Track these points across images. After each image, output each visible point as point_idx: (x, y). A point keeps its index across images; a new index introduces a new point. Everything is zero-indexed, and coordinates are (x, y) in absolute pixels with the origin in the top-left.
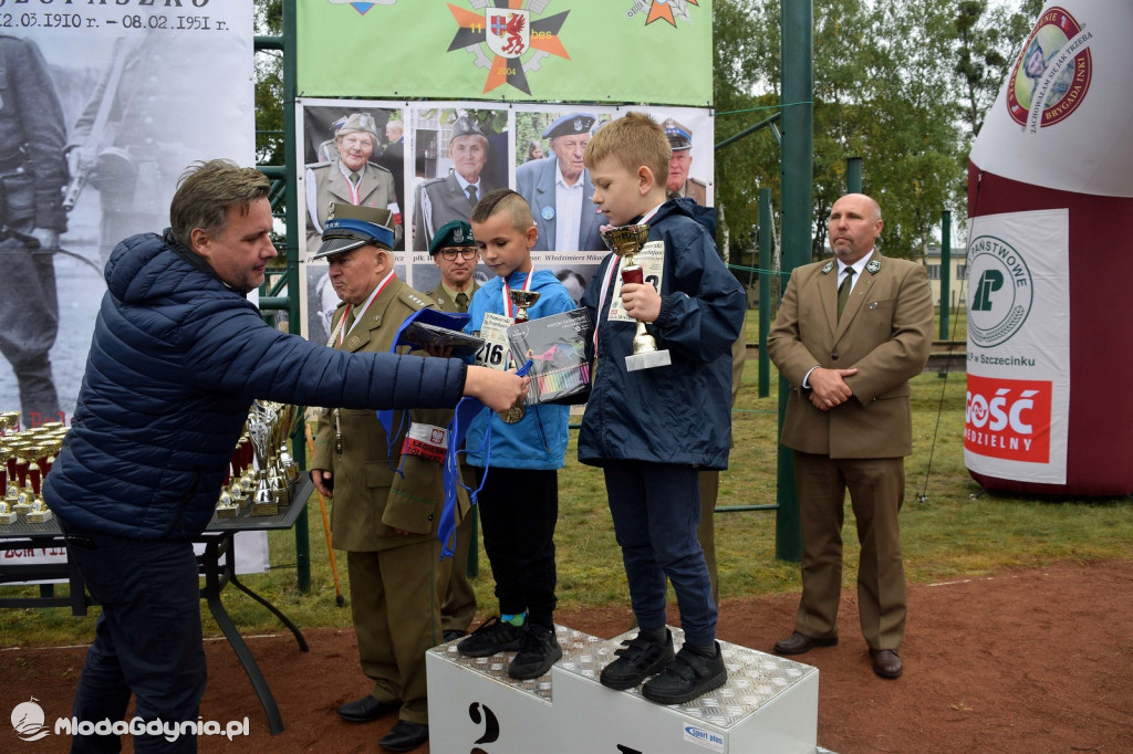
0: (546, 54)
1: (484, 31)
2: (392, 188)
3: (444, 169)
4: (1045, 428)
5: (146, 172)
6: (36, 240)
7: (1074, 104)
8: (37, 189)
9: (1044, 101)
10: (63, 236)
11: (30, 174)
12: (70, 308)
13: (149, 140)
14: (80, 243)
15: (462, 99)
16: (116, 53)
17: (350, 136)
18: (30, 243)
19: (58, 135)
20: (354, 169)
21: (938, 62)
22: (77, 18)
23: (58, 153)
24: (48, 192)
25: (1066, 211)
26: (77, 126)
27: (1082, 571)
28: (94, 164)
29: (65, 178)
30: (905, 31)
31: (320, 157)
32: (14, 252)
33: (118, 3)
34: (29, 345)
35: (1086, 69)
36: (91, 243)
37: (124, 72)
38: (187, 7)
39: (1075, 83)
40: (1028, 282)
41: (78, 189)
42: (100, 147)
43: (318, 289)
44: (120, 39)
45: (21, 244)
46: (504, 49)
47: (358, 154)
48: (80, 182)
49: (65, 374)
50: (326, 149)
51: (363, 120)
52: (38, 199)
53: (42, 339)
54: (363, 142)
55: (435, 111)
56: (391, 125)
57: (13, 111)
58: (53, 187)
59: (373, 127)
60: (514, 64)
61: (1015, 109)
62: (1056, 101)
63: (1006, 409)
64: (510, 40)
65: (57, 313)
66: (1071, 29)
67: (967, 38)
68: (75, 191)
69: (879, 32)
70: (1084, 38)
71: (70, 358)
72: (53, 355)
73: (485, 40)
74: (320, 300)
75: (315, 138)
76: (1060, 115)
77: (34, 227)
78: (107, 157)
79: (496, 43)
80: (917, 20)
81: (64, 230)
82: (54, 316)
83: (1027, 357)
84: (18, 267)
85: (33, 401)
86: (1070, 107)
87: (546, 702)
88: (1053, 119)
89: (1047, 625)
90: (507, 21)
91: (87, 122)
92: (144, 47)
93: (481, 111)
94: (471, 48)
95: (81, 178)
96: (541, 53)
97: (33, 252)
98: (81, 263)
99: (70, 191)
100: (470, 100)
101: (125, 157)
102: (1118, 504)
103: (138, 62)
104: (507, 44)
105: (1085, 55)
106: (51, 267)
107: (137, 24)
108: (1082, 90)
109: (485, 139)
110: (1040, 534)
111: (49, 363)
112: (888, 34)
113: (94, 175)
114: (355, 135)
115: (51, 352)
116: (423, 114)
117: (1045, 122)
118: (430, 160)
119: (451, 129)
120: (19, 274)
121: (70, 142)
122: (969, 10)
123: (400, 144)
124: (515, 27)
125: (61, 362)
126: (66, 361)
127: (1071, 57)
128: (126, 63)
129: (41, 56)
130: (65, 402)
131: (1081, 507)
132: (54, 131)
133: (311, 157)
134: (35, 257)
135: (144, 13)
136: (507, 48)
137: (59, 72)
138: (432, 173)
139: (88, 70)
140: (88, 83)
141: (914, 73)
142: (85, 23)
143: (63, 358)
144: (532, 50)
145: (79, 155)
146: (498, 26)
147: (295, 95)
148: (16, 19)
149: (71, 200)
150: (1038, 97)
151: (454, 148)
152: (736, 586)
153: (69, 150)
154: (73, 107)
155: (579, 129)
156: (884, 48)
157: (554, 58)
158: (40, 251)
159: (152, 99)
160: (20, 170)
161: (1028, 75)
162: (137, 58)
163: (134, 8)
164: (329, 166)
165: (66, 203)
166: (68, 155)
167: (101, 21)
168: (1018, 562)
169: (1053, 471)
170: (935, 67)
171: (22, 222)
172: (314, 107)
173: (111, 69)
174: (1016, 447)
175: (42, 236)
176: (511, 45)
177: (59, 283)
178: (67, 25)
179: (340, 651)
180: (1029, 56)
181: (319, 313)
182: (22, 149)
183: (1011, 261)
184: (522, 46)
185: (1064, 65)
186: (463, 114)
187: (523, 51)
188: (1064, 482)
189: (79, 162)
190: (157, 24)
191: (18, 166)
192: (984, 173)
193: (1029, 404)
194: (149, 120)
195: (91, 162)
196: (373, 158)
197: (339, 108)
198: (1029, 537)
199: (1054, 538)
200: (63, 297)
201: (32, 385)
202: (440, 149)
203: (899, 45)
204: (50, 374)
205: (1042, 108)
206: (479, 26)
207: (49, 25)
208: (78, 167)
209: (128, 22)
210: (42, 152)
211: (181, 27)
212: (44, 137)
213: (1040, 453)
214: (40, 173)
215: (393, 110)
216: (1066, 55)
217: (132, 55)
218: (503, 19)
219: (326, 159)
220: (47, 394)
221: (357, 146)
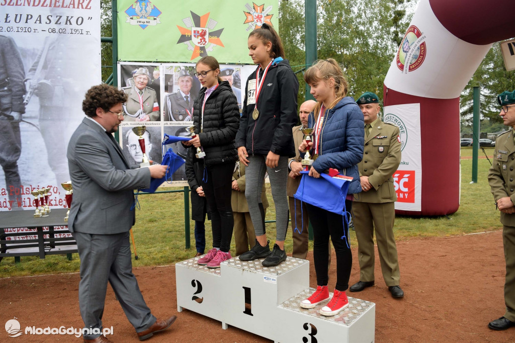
0: (215, 45)
1: (191, 36)
2: (155, 97)
3: (176, 89)
4: (413, 189)
5: (58, 90)
6: (12, 116)
7: (420, 63)
8: (13, 96)
9: (409, 61)
10: (23, 115)
11: (10, 90)
12: (26, 143)
13: (59, 77)
14: (31, 118)
15: (183, 62)
16: (45, 43)
17: (139, 77)
18: (10, 118)
19: (22, 75)
20: (141, 89)
21: (385, 37)
22: (29, 29)
23: (21, 82)
24: (17, 97)
25: (419, 104)
26: (30, 71)
27: (421, 241)
28: (36, 87)
29: (25, 92)
30: (371, 23)
31: (127, 84)
32: (3, 121)
33: (46, 23)
34: (9, 159)
35: (424, 50)
36: (35, 118)
37: (49, 50)
38: (74, 26)
39: (420, 55)
40: (405, 132)
41: (30, 96)
42: (39, 80)
43: (127, 136)
44: (47, 37)
45: (6, 118)
46: (199, 43)
47: (142, 83)
48: (30, 93)
49: (23, 170)
50: (129, 81)
51: (144, 70)
52: (13, 100)
53: (14, 156)
54: (144, 79)
55: (172, 67)
56: (155, 72)
57: (3, 65)
58: (19, 95)
59: (148, 73)
60: (203, 49)
61: (399, 64)
62: (414, 61)
63: (398, 182)
64: (201, 40)
65: (20, 145)
66: (418, 34)
67: (397, 26)
68: (29, 97)
69: (359, 24)
70: (423, 38)
71: (26, 164)
72: (19, 163)
73: (191, 39)
74: (127, 140)
75: (125, 77)
76: (416, 67)
77: (12, 111)
78: (41, 84)
79: (196, 41)
80: (376, 18)
81: (24, 112)
82: (19, 147)
83: (405, 161)
84: (5, 127)
85: (10, 181)
86: (419, 64)
87: (219, 276)
88: (413, 68)
89: (404, 259)
90: (200, 32)
91: (34, 69)
92: (57, 40)
93: (190, 67)
94: (186, 43)
95: (31, 92)
96: (213, 45)
97: (11, 121)
98: (31, 125)
99: (26, 97)
100: (186, 63)
101: (49, 84)
102: (441, 218)
103: (54, 46)
104: (200, 41)
105: (423, 44)
106: (19, 127)
107: (54, 32)
108: (423, 58)
109: (192, 78)
110: (409, 229)
111: (17, 166)
112: (364, 24)
113: (36, 91)
114: (141, 76)
115: (18, 161)
116: (167, 68)
117: (410, 70)
118: (170, 86)
119: (178, 74)
120: (5, 130)
121: (26, 78)
122: (398, 14)
123: (159, 80)
124: (203, 35)
125: (22, 165)
126: (25, 165)
127: (419, 45)
128: (50, 47)
129: (15, 43)
130: (24, 181)
131: (427, 219)
132: (20, 73)
133: (124, 84)
134: (12, 123)
135: (57, 27)
136: (200, 43)
137: (22, 50)
138: (171, 91)
139: (34, 49)
140: (33, 54)
141: (375, 41)
142: (33, 31)
143: (23, 164)
144: (210, 43)
145: (30, 83)
146: (196, 34)
147: (117, 60)
148: (5, 29)
149: (27, 101)
150: (407, 60)
151: (180, 81)
152: (290, 249)
153: (26, 81)
154: (28, 64)
155: (228, 74)
156: (362, 30)
157: (218, 47)
158: (14, 121)
159: (60, 61)
160: (6, 88)
161: (404, 51)
162: (53, 45)
163: (53, 25)
164: (131, 88)
165: (25, 102)
166: (25, 83)
167: (39, 30)
168: (398, 239)
169: (416, 206)
170: (383, 39)
171: (7, 109)
172: (125, 65)
173: (44, 49)
174: (402, 197)
175: (15, 115)
176: (201, 41)
177: (22, 134)
178: (25, 32)
179: (139, 274)
180: (404, 44)
181: (127, 145)
182: (6, 80)
183: (399, 124)
184: (206, 42)
185: (416, 48)
186: (184, 68)
187: (206, 44)
188: (420, 210)
189: (30, 85)
190: (62, 32)
191: (5, 87)
192: (388, 89)
193: (406, 180)
194: (59, 69)
195: (35, 86)
196: (148, 85)
197: (135, 66)
198: (404, 230)
199: (413, 230)
200: (23, 139)
201: (10, 175)
202: (174, 82)
203: (368, 29)
204: (17, 170)
205: (409, 64)
206: (189, 34)
207: (18, 31)
208: (30, 88)
209: (50, 31)
210: (15, 81)
211: (72, 33)
212: (15, 75)
213: (411, 199)
214: (14, 90)
215: (156, 67)
216: (417, 44)
217: (52, 44)
218: (198, 32)
219: (129, 85)
220: (16, 178)
221: (142, 80)
